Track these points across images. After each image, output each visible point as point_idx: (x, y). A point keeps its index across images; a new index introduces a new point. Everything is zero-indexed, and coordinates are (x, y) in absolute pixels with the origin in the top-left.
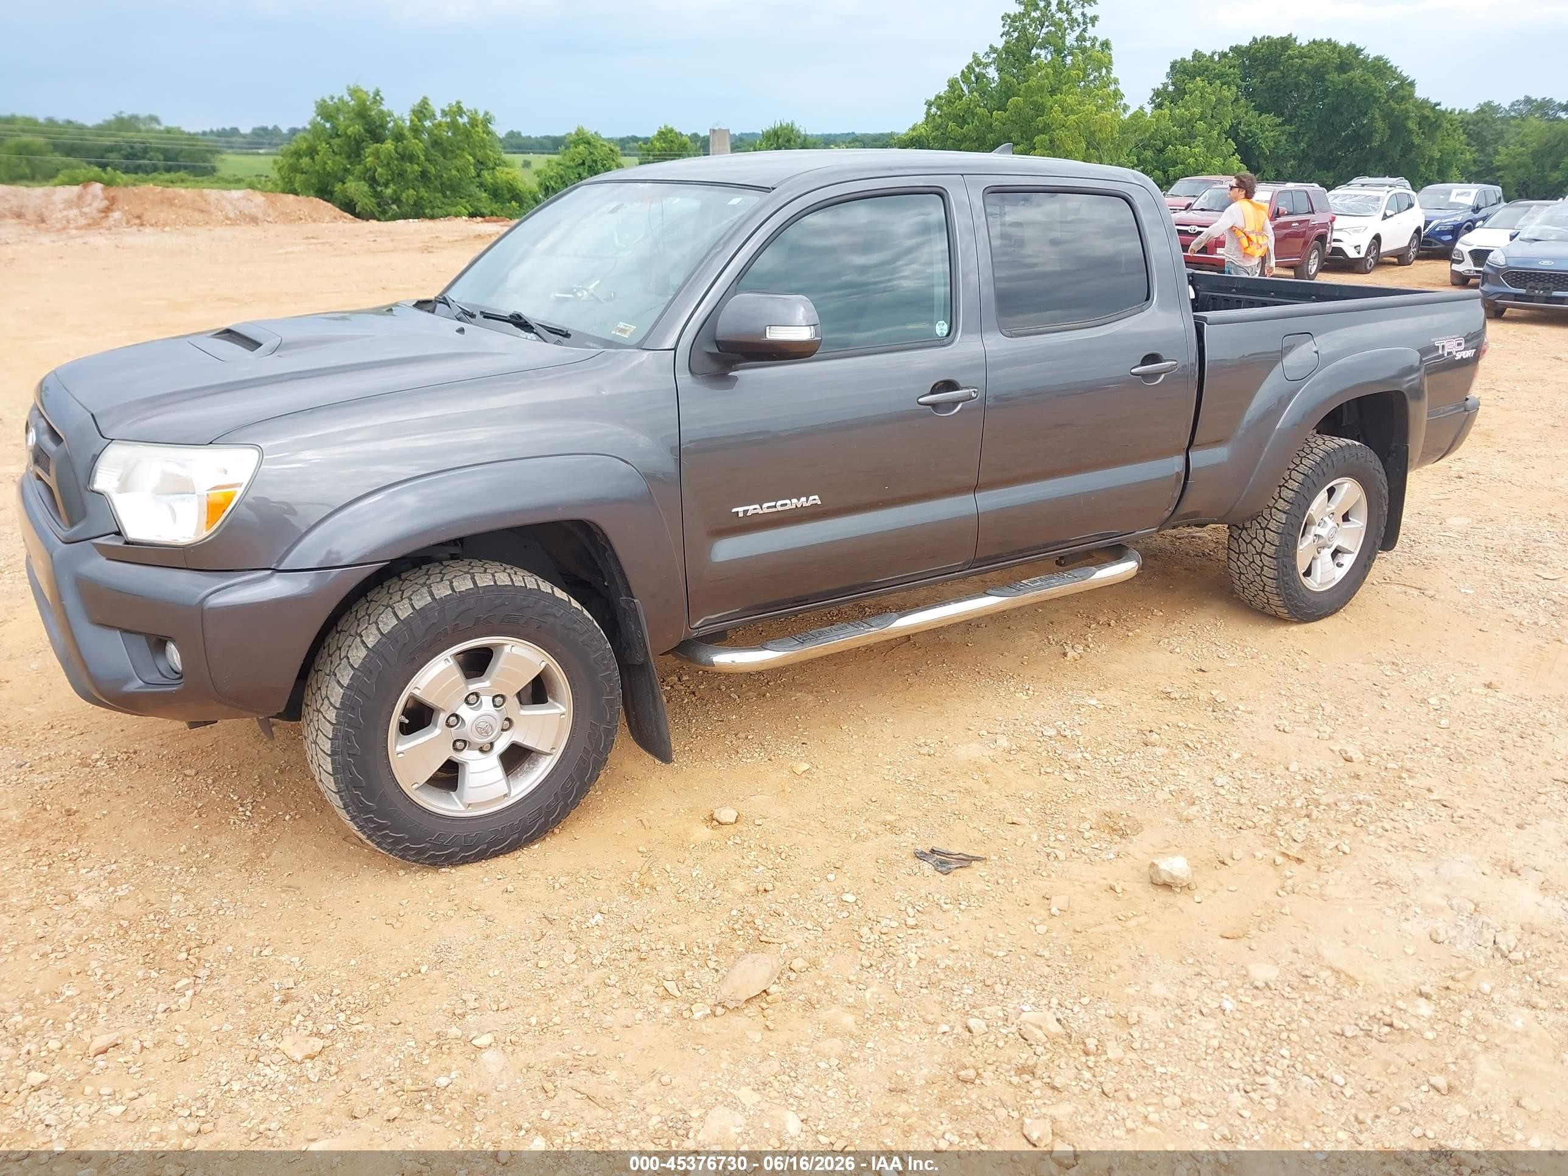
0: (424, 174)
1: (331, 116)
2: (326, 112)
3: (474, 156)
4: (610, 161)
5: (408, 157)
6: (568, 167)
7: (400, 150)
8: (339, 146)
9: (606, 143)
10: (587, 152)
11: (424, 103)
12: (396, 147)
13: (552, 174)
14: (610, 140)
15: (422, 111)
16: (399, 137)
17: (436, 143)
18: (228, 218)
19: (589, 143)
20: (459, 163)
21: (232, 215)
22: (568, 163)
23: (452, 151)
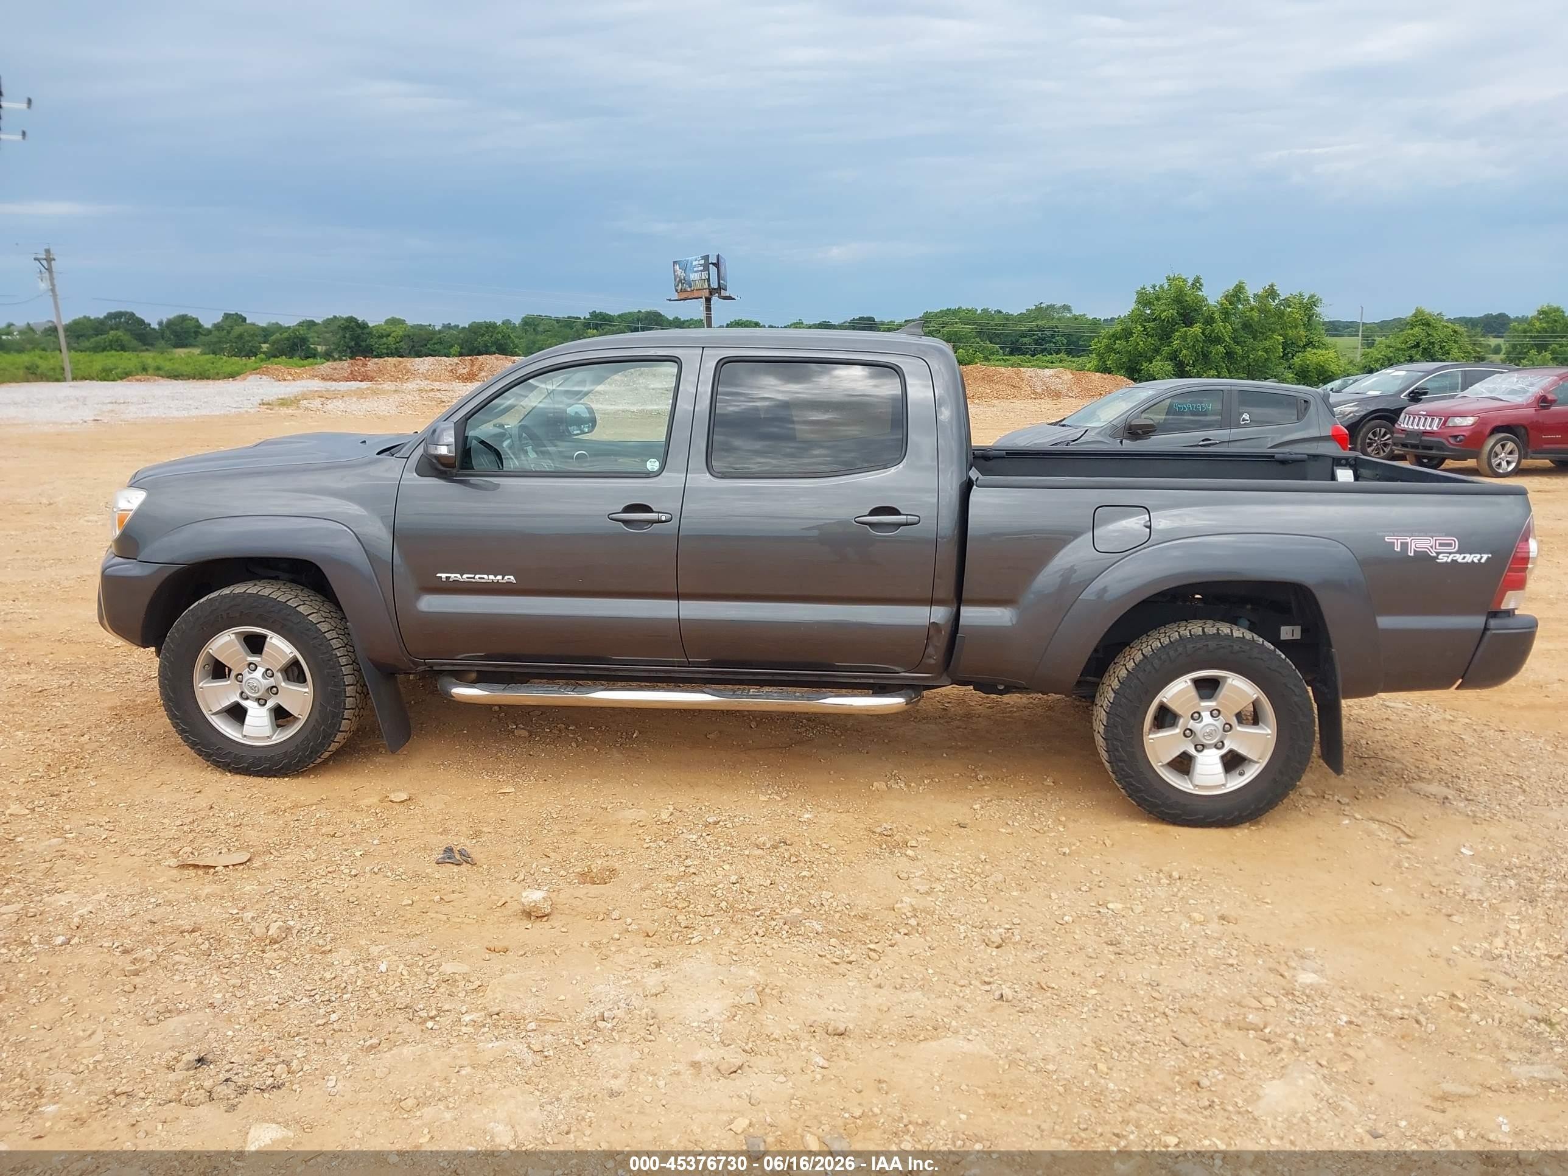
0: (1229, 355)
1: (1150, 302)
2: (1144, 300)
3: (1285, 336)
4: (1451, 343)
5: (1215, 340)
6: (1398, 349)
7: (1207, 332)
8: (1153, 329)
9: (1450, 325)
10: (1424, 334)
11: (1239, 289)
12: (1204, 330)
13: (1380, 356)
14: (1453, 321)
15: (1237, 295)
16: (1210, 320)
17: (1247, 326)
18: (1036, 393)
19: (1428, 325)
20: (1267, 343)
21: (1039, 390)
22: (1399, 345)
23: (1263, 333)
